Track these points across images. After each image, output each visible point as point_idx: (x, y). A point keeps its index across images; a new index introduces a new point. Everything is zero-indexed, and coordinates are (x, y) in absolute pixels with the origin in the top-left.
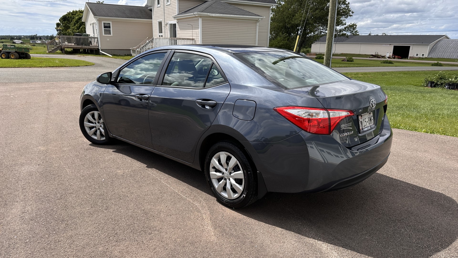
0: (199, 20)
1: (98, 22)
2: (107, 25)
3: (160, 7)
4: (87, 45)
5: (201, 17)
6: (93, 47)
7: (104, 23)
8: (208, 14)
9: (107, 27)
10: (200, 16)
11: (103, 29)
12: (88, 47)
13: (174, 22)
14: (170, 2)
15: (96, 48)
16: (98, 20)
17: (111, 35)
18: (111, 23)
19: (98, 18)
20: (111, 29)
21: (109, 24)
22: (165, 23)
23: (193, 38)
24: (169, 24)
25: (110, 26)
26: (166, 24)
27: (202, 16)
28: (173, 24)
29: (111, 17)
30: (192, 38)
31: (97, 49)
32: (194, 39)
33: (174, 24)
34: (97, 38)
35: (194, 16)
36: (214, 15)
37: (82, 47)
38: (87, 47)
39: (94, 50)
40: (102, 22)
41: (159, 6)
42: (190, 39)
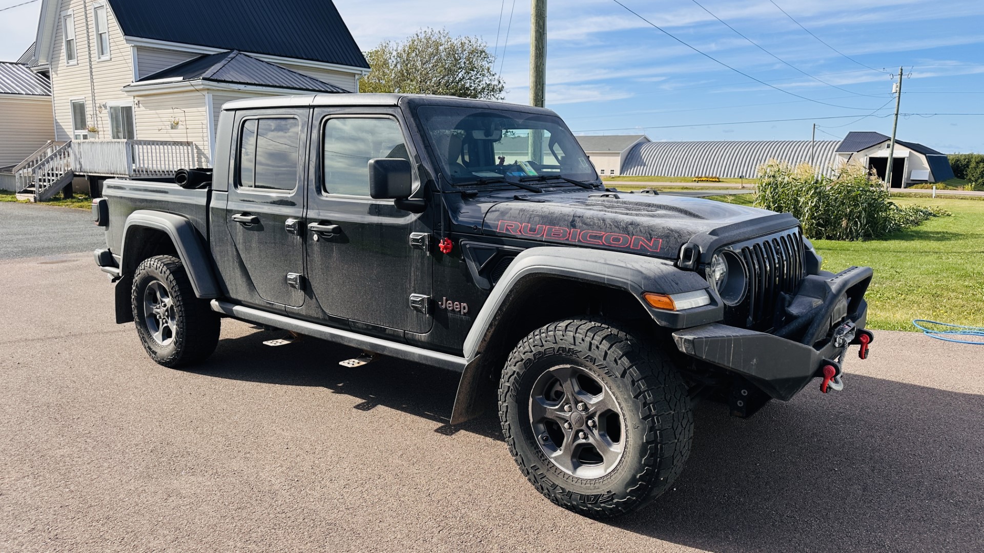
0: (205, 99)
3: (78, 64)
8: (230, 84)
10: (208, 89)
13: (126, 101)
14: (109, 54)
22: (98, 105)
24: (108, 108)
26: (101, 107)
27: (213, 88)
28: (122, 108)
30: (186, 141)
32: (190, 142)
33: (124, 108)
35: (192, 88)
36: (242, 87)
41: (72, 62)
42: (181, 143)
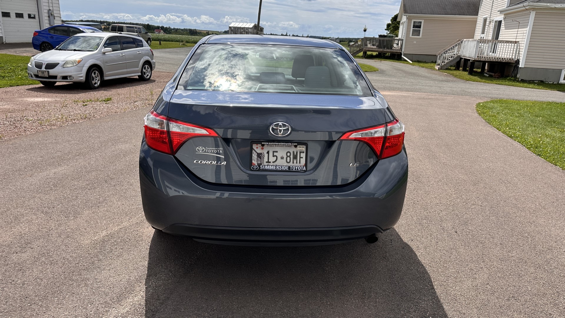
0: (530, 14)
1: (407, 20)
2: (418, 25)
4: (389, 49)
5: (534, 9)
6: (396, 51)
7: (414, 22)
8: (548, 4)
9: (417, 26)
11: (412, 29)
12: (390, 51)
13: (501, 17)
15: (399, 51)
16: (407, 19)
17: (420, 36)
18: (423, 21)
19: (408, 15)
20: (421, 29)
21: (421, 22)
22: (490, 20)
23: (517, 40)
24: (494, 22)
25: (420, 26)
26: (491, 22)
27: (537, 7)
29: (424, 14)
30: (515, 41)
31: (400, 54)
32: (519, 42)
33: (499, 21)
34: (403, 40)
35: (524, 8)
36: (558, 6)
37: (383, 50)
38: (388, 51)
39: (396, 54)
40: (412, 21)
42: (511, 42)
